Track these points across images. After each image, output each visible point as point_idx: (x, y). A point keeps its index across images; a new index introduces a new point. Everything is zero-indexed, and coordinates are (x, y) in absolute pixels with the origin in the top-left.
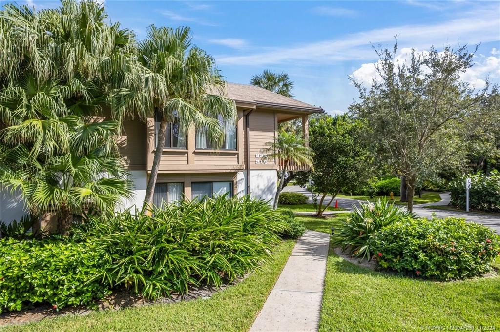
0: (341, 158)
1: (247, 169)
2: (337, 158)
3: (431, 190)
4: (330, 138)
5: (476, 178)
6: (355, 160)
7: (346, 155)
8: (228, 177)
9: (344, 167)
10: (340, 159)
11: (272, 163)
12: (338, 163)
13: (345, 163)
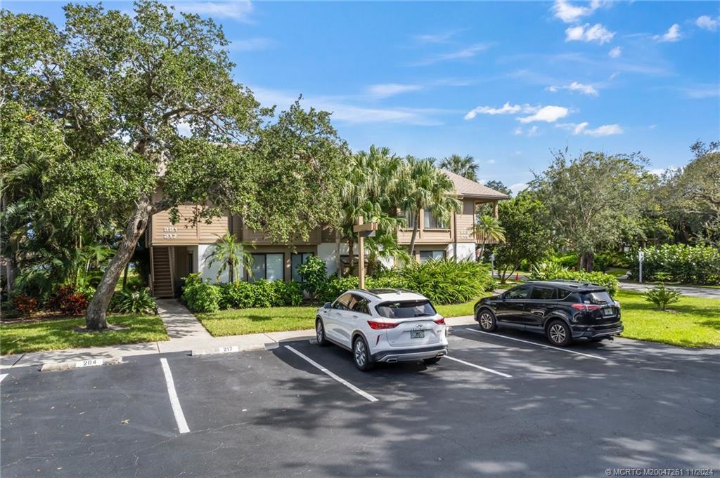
0: (523, 234)
1: (455, 242)
2: (519, 233)
3: (619, 267)
4: (513, 217)
5: (649, 251)
6: (534, 235)
7: (527, 231)
8: (442, 248)
9: (525, 241)
10: (521, 234)
11: (472, 238)
12: (520, 237)
13: (526, 238)
